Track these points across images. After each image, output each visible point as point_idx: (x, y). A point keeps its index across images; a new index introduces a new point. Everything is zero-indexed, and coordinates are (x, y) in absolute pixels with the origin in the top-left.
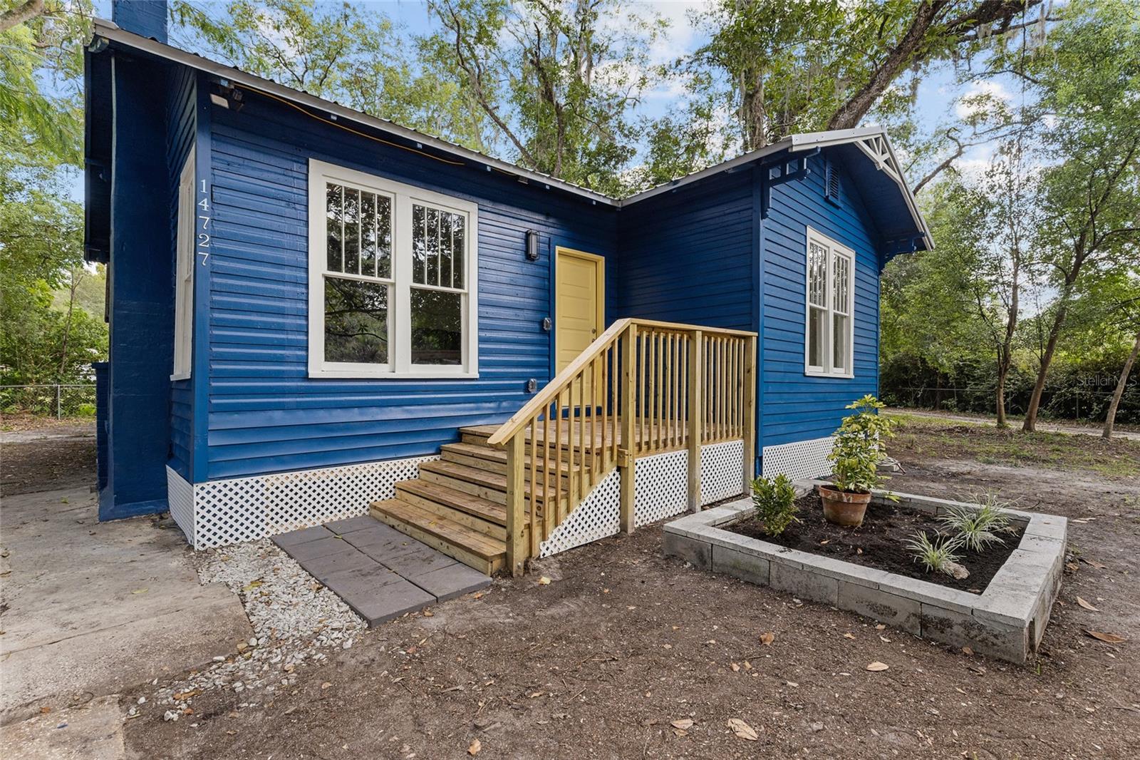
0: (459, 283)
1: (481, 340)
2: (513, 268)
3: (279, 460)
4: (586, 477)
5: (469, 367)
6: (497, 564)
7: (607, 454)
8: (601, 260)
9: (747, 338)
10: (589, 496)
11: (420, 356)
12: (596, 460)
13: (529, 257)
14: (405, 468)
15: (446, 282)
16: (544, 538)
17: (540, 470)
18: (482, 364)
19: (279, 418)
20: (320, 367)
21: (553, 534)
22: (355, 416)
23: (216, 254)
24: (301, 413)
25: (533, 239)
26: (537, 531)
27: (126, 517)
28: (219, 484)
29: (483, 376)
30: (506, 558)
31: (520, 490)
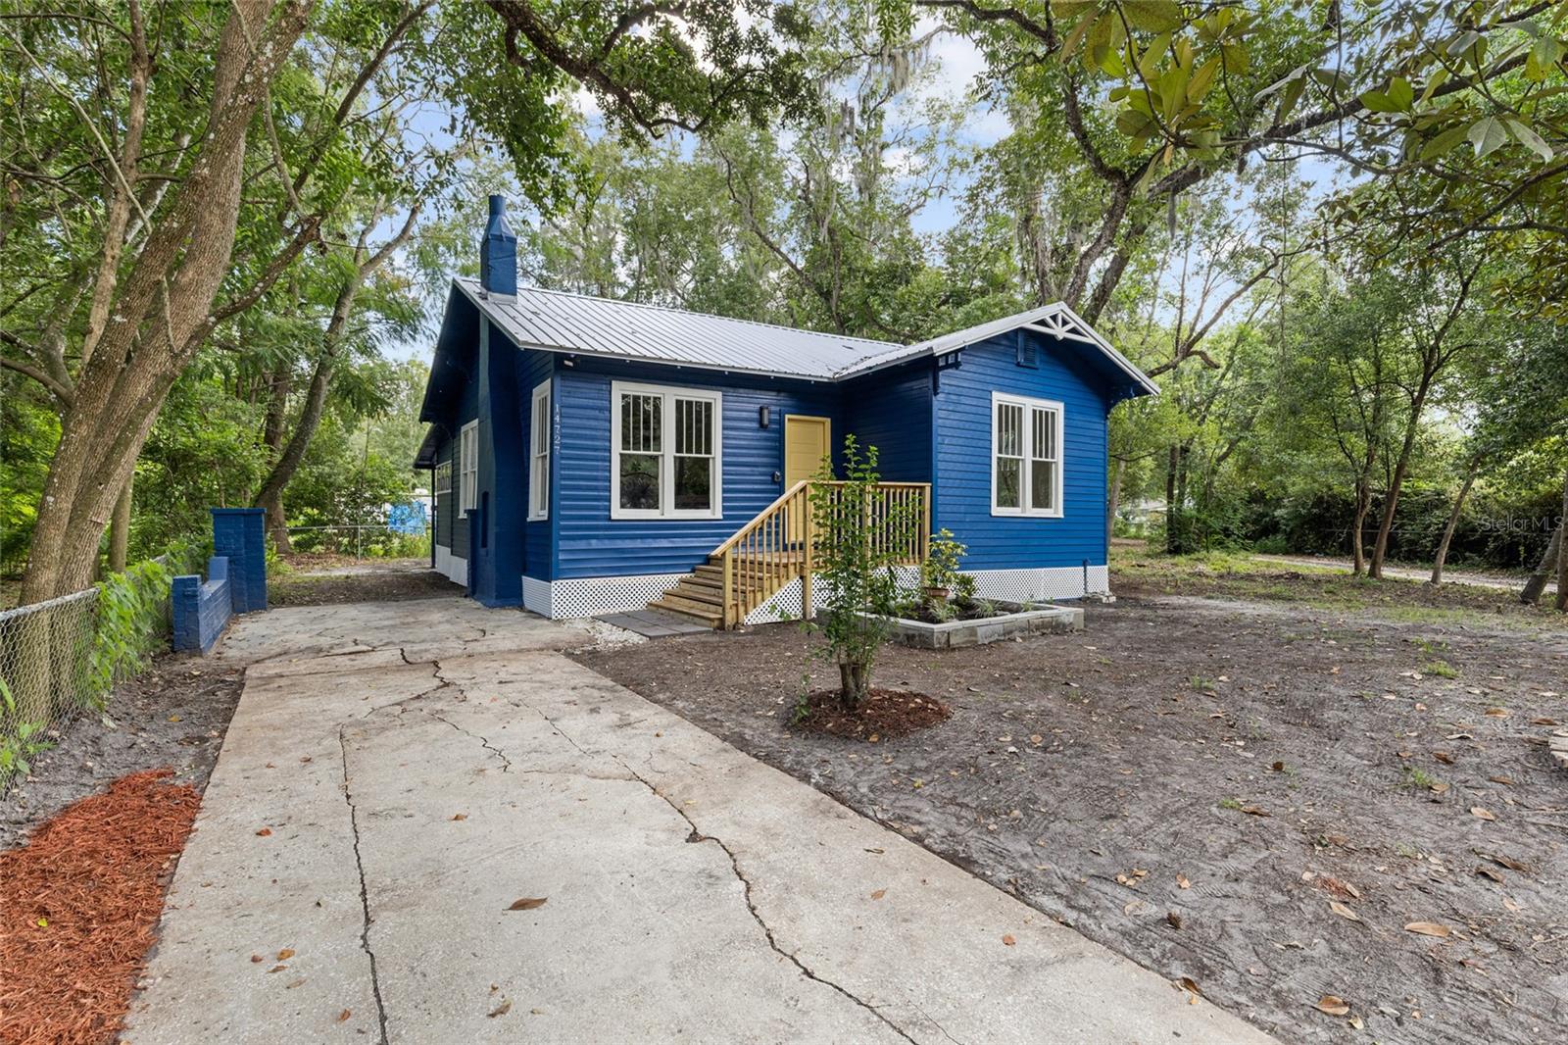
0: (708, 451)
1: (724, 491)
2: (750, 436)
3: (595, 569)
4: (775, 581)
5: (715, 512)
6: (716, 623)
7: (792, 568)
8: (828, 421)
9: (922, 488)
10: (778, 593)
11: (680, 504)
12: (782, 571)
13: (762, 427)
14: (670, 580)
15: (699, 451)
16: (746, 613)
17: (743, 576)
18: (725, 508)
19: (594, 544)
20: (618, 512)
21: (752, 612)
22: (638, 544)
23: (563, 446)
24: (606, 541)
25: (766, 412)
26: (741, 609)
27: (502, 607)
28: (564, 582)
29: (726, 517)
30: (722, 620)
31: (729, 586)
